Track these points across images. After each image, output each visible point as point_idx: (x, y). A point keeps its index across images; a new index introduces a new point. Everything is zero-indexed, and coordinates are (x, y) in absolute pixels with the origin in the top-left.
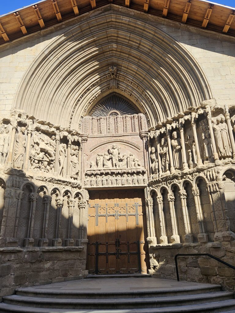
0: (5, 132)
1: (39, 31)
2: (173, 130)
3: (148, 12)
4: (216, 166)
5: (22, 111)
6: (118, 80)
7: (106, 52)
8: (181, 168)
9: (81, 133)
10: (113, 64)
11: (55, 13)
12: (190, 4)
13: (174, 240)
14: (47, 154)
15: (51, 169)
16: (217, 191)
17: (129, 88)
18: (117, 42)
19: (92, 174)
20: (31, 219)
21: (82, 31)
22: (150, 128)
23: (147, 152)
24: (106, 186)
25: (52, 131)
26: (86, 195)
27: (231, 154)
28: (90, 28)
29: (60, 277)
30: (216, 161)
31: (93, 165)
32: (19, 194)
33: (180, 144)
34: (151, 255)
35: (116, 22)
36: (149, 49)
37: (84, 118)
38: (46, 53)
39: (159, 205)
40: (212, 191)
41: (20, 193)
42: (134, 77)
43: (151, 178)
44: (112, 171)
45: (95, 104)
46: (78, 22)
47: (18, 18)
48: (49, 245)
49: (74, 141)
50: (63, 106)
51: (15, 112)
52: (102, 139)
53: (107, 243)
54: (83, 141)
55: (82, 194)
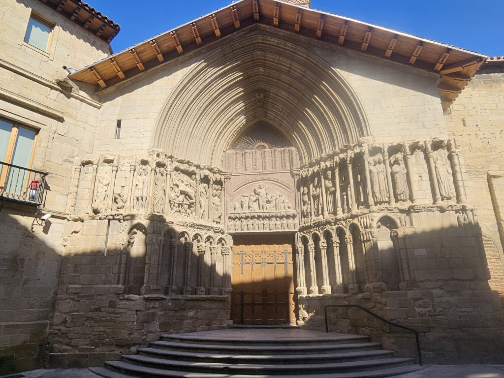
0: (144, 174)
1: (177, 58)
2: (327, 169)
3: (299, 33)
4: (370, 212)
5: (160, 150)
6: (266, 108)
7: (252, 77)
8: (335, 213)
9: (223, 171)
10: (260, 90)
11: (194, 37)
12: (347, 26)
13: (324, 290)
14: (187, 197)
15: (192, 213)
16: (370, 240)
17: (278, 117)
18: (264, 66)
19: (237, 218)
20: (173, 266)
21: (224, 55)
22: (302, 165)
23: (299, 193)
24: (252, 231)
25: (192, 170)
26: (230, 241)
27: (387, 199)
28: (233, 51)
29: (204, 326)
30: (371, 207)
31: (237, 207)
32: (161, 241)
33: (334, 185)
34: (300, 306)
35: (263, 43)
36: (301, 74)
37: (227, 152)
38: (185, 82)
39: (311, 253)
40: (365, 239)
41: (161, 239)
42: (284, 105)
43: (303, 222)
44: (259, 214)
45: (239, 135)
46: (220, 45)
47: (155, 47)
48: (192, 294)
49: (216, 180)
50: (203, 141)
51: (153, 151)
52: (248, 177)
53: (253, 293)
54: (226, 180)
55: (226, 240)
